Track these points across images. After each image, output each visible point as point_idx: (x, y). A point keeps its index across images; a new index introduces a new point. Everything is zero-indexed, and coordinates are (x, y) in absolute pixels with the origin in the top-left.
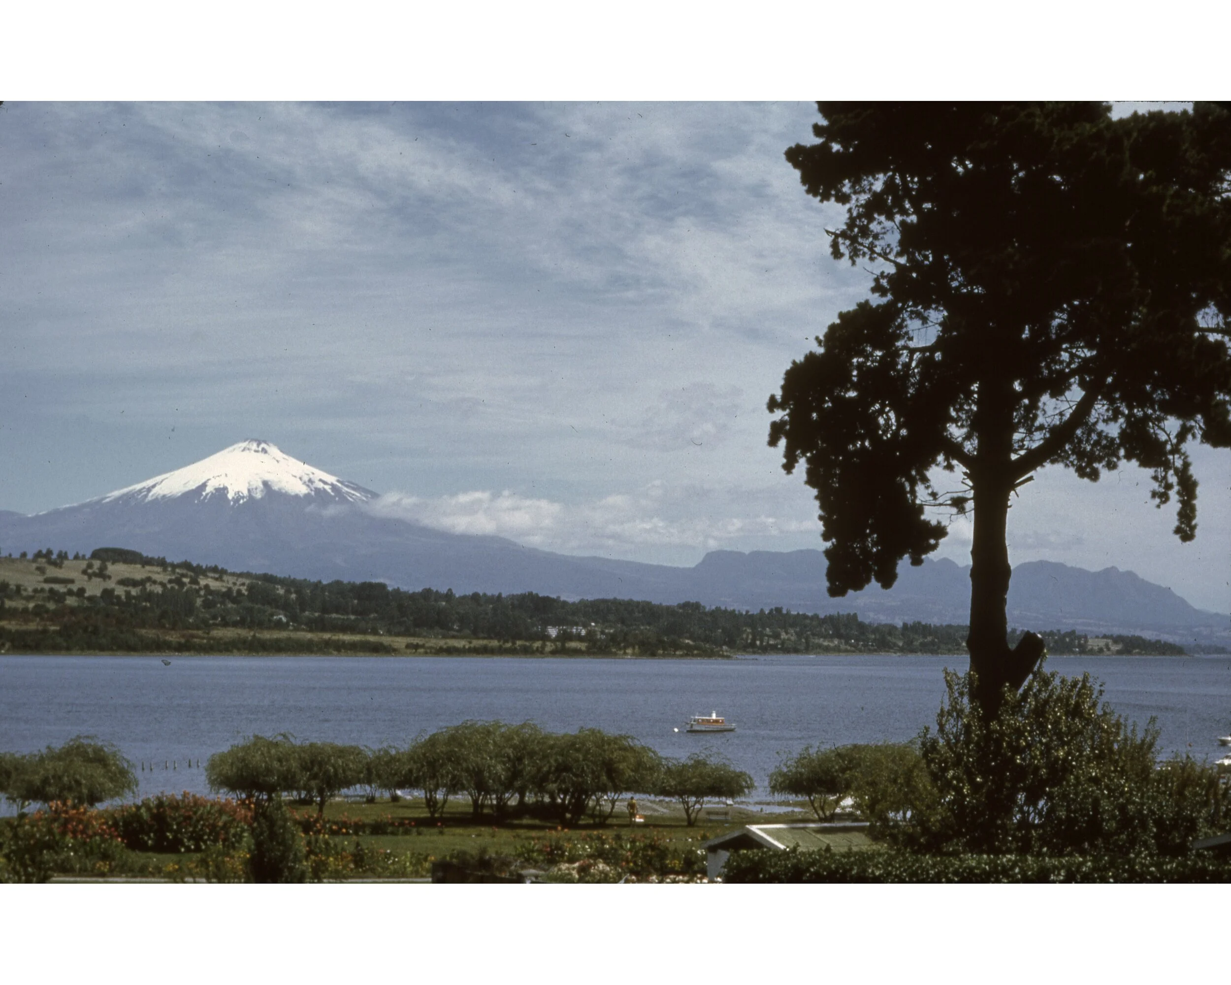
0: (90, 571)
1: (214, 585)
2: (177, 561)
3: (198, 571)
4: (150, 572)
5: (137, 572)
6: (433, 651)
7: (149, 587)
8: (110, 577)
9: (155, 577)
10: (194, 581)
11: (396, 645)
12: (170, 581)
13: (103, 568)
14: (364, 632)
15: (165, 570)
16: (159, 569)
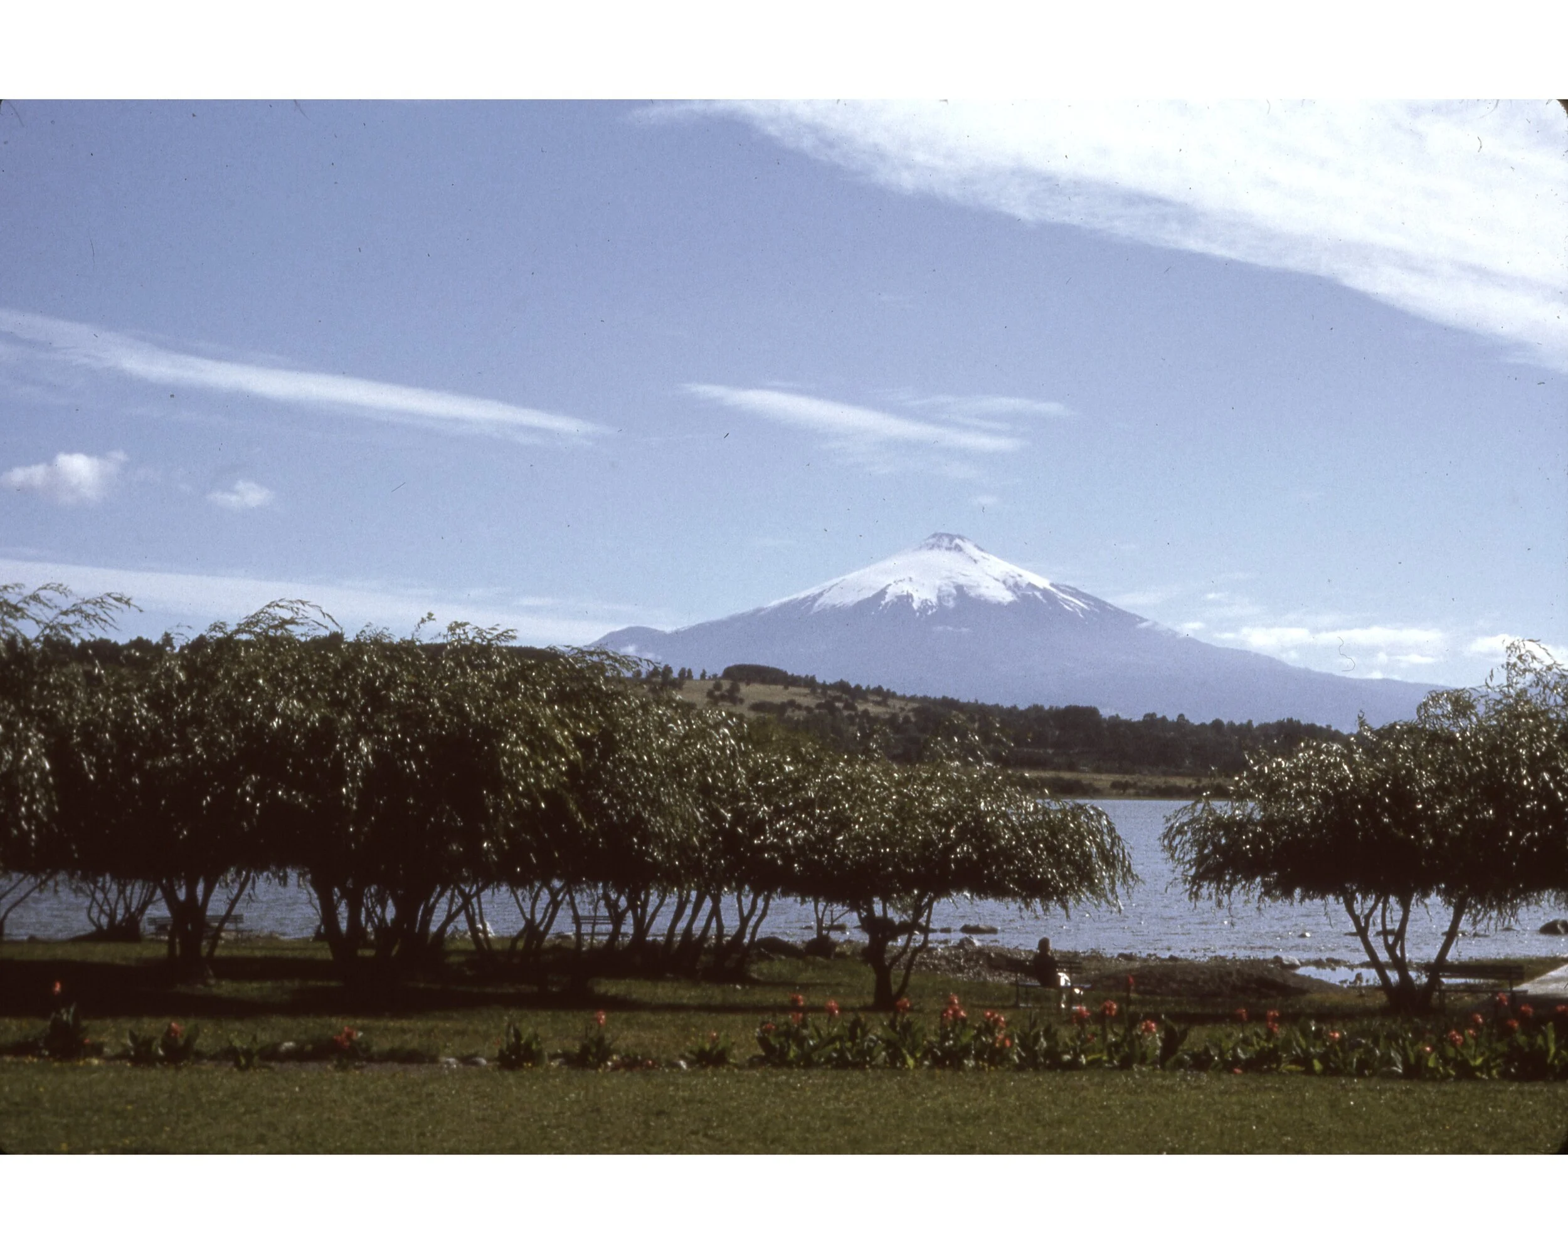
0: (717, 693)
1: (873, 709)
2: (830, 681)
3: (858, 693)
4: (795, 694)
5: (777, 694)
6: (1147, 792)
7: (789, 713)
8: (742, 701)
9: (800, 700)
10: (849, 706)
11: (1097, 784)
12: (819, 706)
13: (734, 689)
14: (1058, 768)
15: (813, 692)
16: (807, 691)
